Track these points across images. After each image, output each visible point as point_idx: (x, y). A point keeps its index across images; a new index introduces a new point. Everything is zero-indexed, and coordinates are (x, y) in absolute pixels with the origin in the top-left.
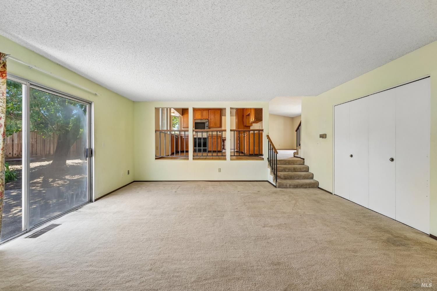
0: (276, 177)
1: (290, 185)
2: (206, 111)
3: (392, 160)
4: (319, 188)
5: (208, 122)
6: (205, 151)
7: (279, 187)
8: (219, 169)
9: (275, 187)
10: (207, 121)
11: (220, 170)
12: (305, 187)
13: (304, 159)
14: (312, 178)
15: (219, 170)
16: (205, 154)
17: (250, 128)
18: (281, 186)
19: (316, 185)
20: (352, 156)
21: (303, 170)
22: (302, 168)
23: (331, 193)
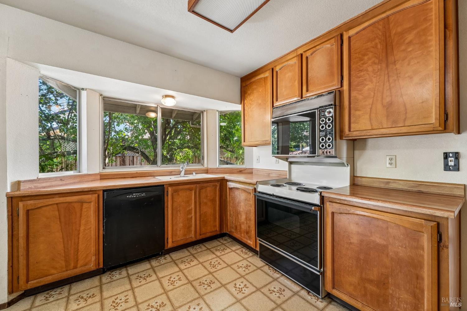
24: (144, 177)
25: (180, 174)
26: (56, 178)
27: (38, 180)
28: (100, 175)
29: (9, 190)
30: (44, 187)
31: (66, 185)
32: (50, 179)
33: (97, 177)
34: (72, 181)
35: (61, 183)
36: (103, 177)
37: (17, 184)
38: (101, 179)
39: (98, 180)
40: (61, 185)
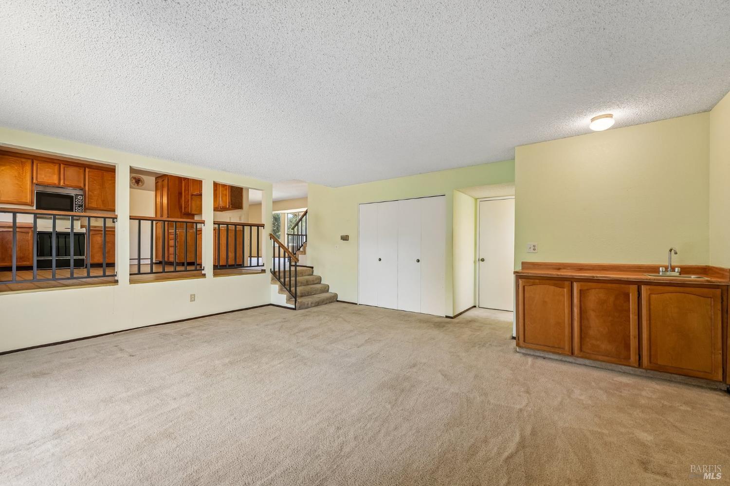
0: (294, 296)
1: (312, 303)
2: (77, 169)
3: (418, 261)
4: (338, 301)
5: (84, 195)
6: (79, 264)
7: (300, 309)
8: (191, 295)
9: (295, 309)
10: (81, 192)
11: (193, 298)
12: (325, 302)
13: (312, 268)
14: (328, 291)
15: (191, 298)
16: (82, 272)
17: (193, 219)
18: (303, 307)
19: (334, 299)
20: (380, 260)
21: (316, 282)
22: (314, 279)
23: (356, 304)
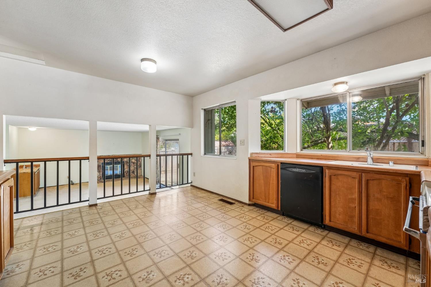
24: (328, 159)
25: (367, 162)
26: (267, 154)
27: (259, 153)
28: (296, 154)
29: (249, 156)
30: (262, 157)
31: (273, 157)
32: (264, 153)
33: (294, 156)
34: (276, 156)
35: (270, 156)
36: (298, 156)
37: (252, 154)
38: (296, 157)
39: (294, 158)
40: (270, 157)
